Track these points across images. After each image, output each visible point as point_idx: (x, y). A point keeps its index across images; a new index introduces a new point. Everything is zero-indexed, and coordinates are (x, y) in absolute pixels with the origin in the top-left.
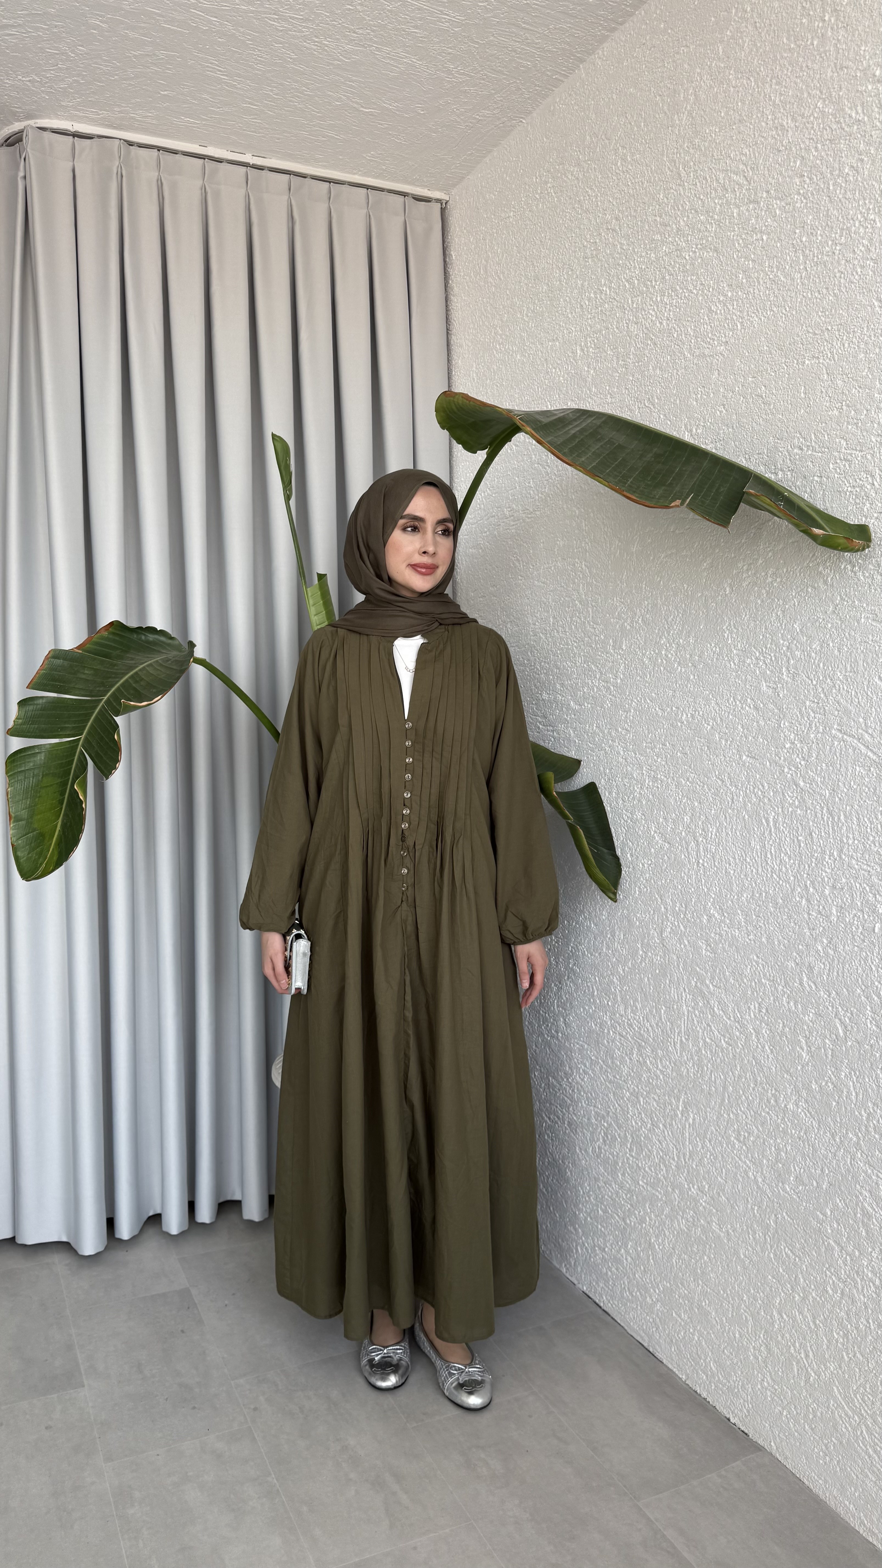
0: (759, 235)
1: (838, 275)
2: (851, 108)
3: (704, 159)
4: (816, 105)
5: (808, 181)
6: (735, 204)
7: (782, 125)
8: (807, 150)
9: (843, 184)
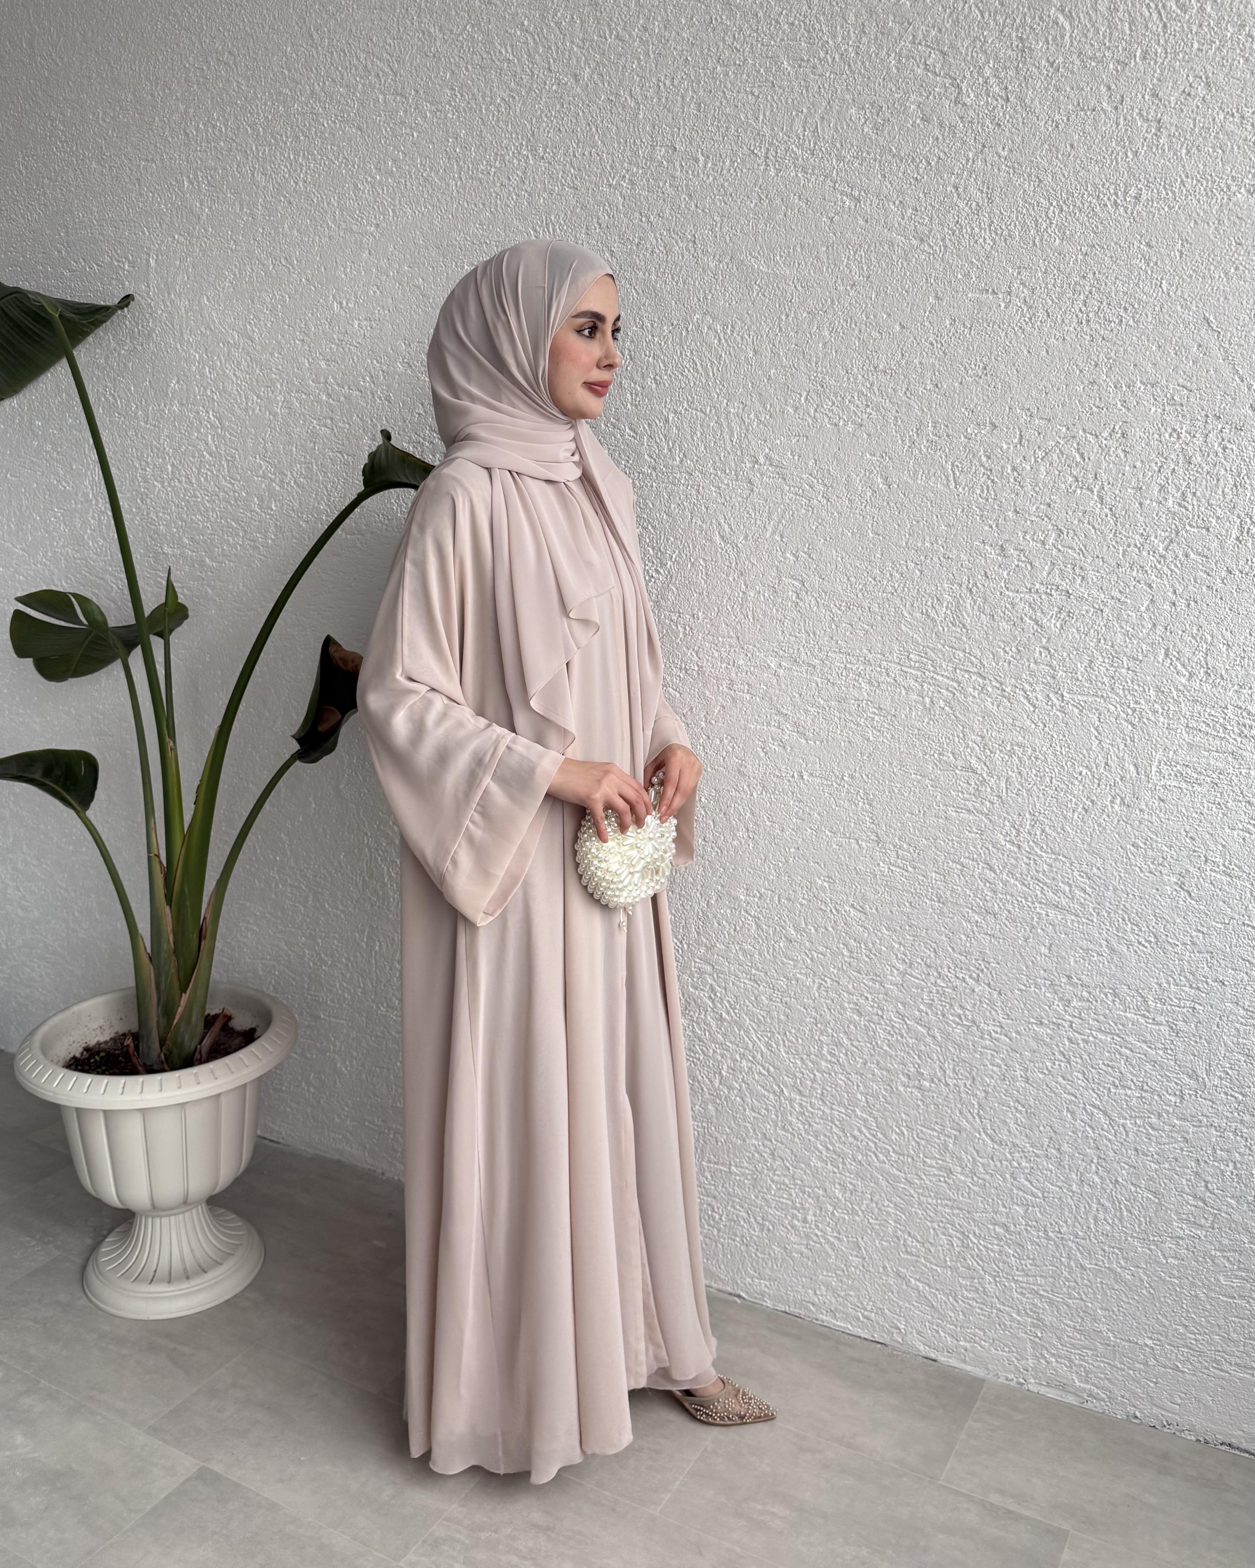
0: (408, 131)
1: (494, 195)
2: (500, 44)
3: (341, 30)
4: (465, 27)
5: (459, 96)
6: (379, 89)
7: (429, 32)
8: (458, 66)
9: (496, 113)
